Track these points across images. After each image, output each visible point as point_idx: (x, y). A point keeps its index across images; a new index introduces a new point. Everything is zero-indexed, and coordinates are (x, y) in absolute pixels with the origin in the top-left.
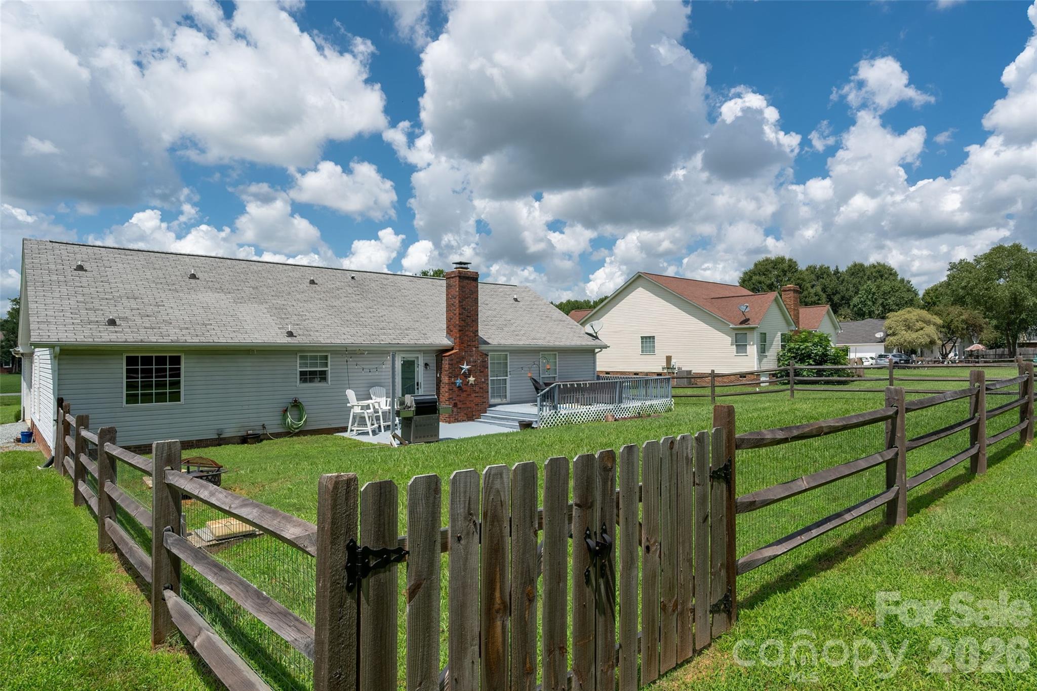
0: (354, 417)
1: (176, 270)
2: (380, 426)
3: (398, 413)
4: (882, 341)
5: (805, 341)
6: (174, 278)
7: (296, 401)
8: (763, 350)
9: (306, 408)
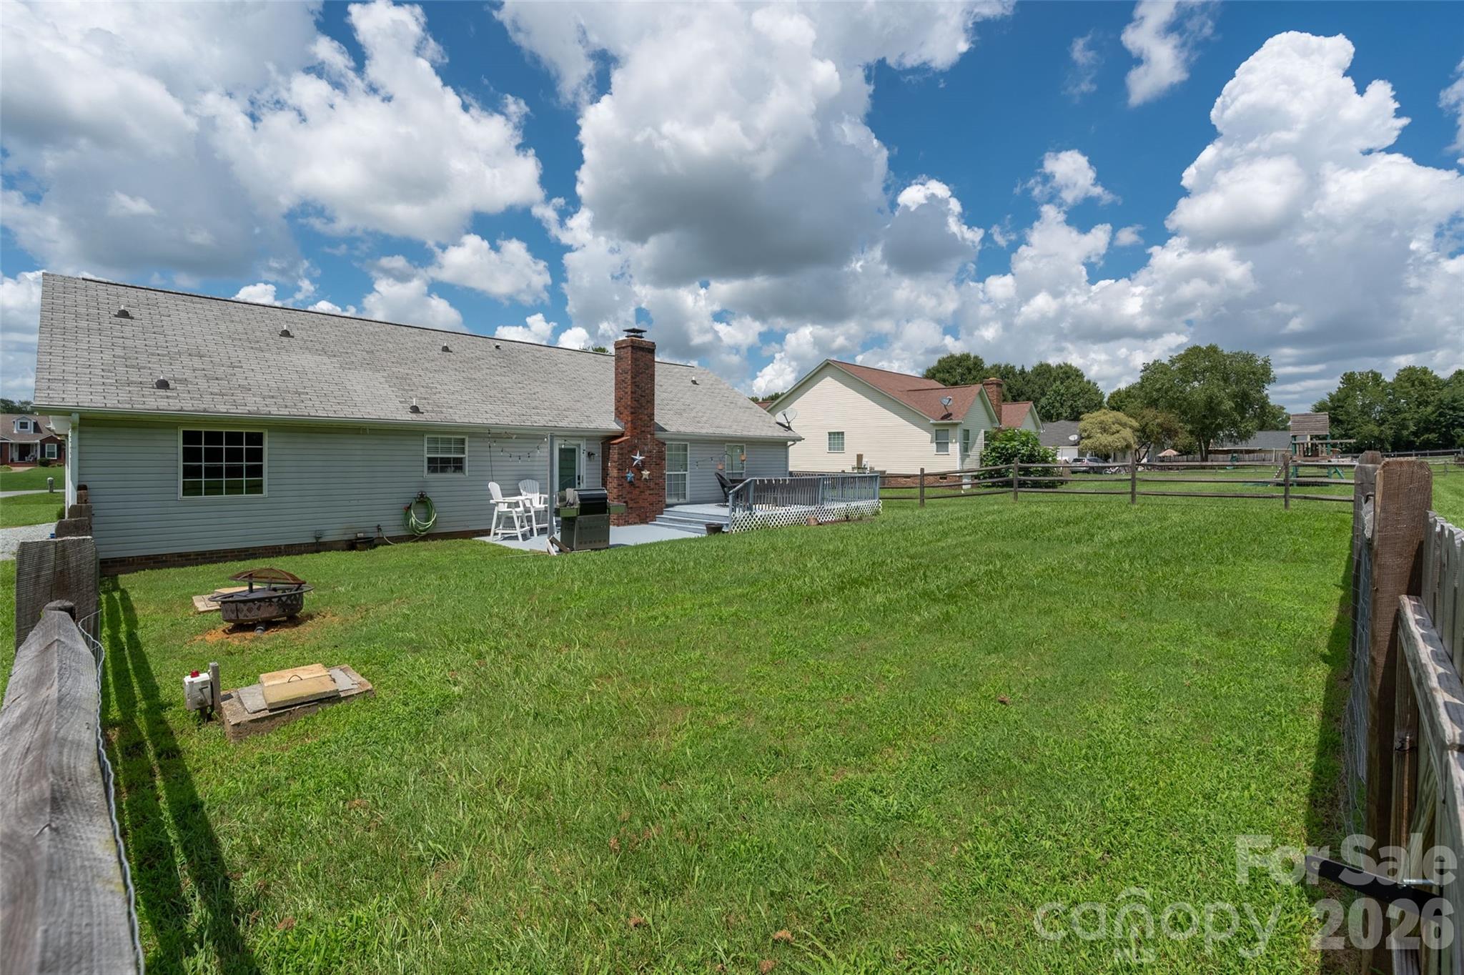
0: (499, 518)
1: (263, 324)
2: (532, 529)
3: (557, 512)
4: (1076, 444)
5: (1011, 439)
6: (258, 334)
7: (422, 496)
8: (965, 449)
9: (435, 504)
